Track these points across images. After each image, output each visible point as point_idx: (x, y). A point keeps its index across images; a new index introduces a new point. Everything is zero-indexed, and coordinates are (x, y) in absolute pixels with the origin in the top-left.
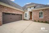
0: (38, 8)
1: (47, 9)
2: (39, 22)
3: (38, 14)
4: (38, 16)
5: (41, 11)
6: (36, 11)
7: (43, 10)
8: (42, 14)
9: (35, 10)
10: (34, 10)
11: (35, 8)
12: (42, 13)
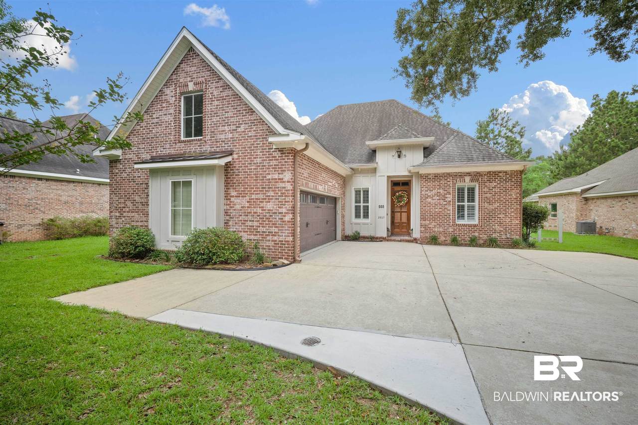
0: (449, 159)
1: (496, 174)
2: (455, 242)
3: (449, 198)
4: (451, 210)
5: (467, 183)
6: (437, 177)
7: (476, 176)
8: (471, 199)
9: (431, 169)
10: (423, 171)
11: (433, 157)
12: (471, 191)
